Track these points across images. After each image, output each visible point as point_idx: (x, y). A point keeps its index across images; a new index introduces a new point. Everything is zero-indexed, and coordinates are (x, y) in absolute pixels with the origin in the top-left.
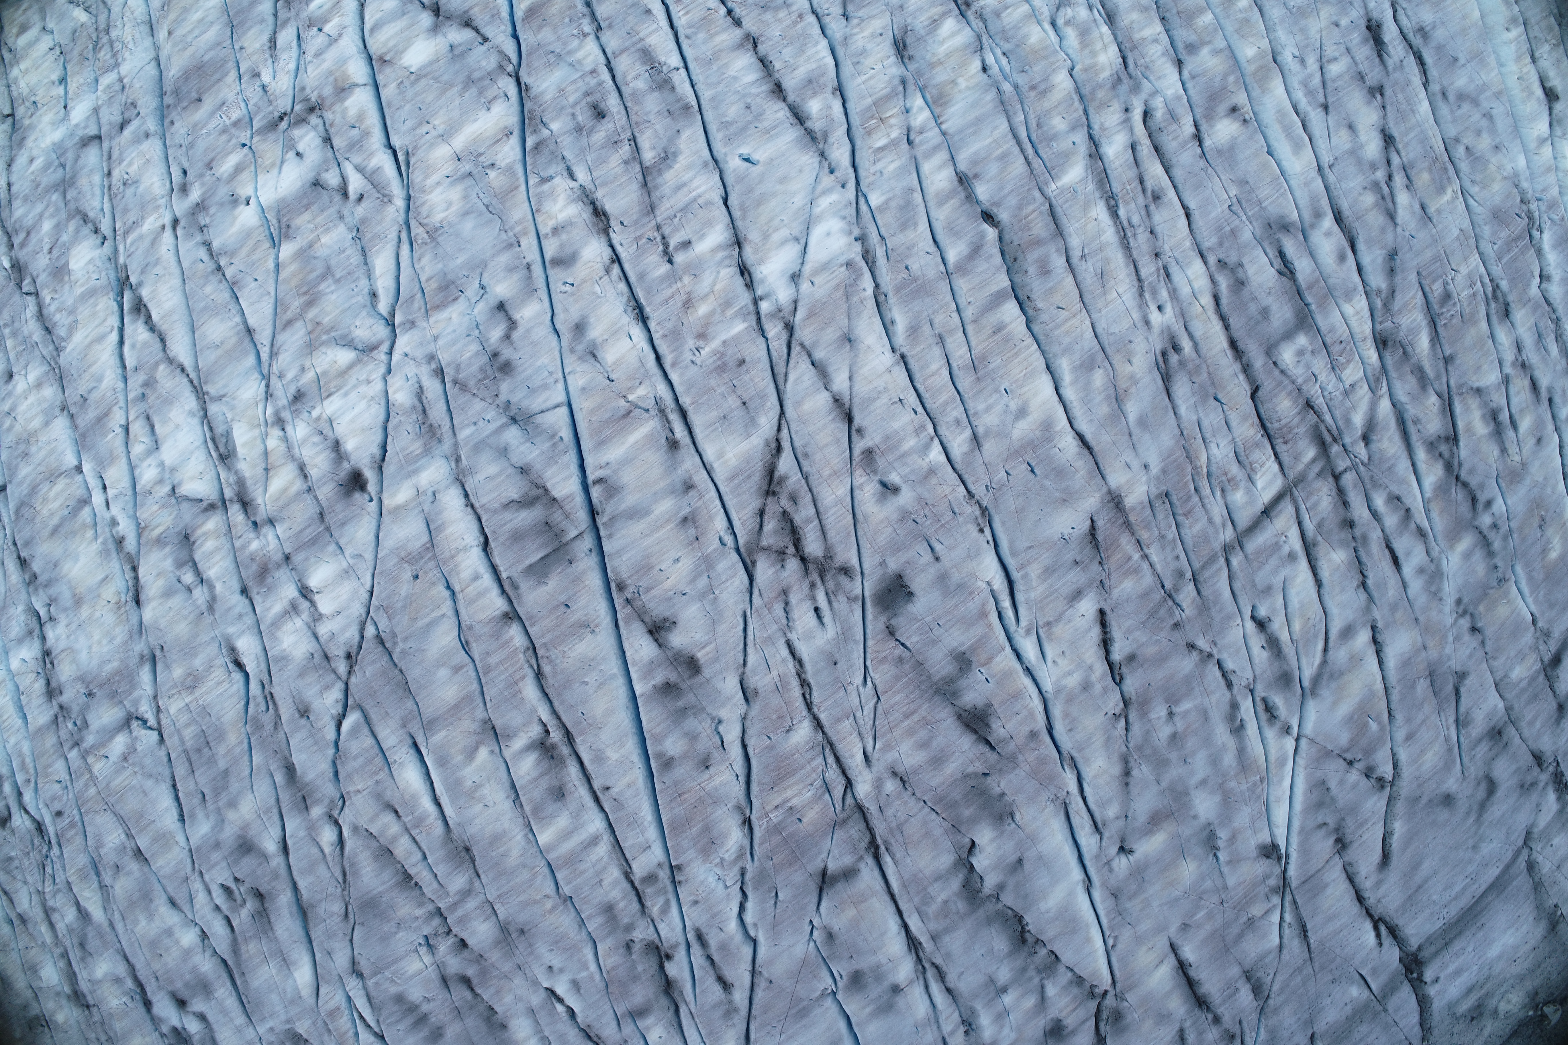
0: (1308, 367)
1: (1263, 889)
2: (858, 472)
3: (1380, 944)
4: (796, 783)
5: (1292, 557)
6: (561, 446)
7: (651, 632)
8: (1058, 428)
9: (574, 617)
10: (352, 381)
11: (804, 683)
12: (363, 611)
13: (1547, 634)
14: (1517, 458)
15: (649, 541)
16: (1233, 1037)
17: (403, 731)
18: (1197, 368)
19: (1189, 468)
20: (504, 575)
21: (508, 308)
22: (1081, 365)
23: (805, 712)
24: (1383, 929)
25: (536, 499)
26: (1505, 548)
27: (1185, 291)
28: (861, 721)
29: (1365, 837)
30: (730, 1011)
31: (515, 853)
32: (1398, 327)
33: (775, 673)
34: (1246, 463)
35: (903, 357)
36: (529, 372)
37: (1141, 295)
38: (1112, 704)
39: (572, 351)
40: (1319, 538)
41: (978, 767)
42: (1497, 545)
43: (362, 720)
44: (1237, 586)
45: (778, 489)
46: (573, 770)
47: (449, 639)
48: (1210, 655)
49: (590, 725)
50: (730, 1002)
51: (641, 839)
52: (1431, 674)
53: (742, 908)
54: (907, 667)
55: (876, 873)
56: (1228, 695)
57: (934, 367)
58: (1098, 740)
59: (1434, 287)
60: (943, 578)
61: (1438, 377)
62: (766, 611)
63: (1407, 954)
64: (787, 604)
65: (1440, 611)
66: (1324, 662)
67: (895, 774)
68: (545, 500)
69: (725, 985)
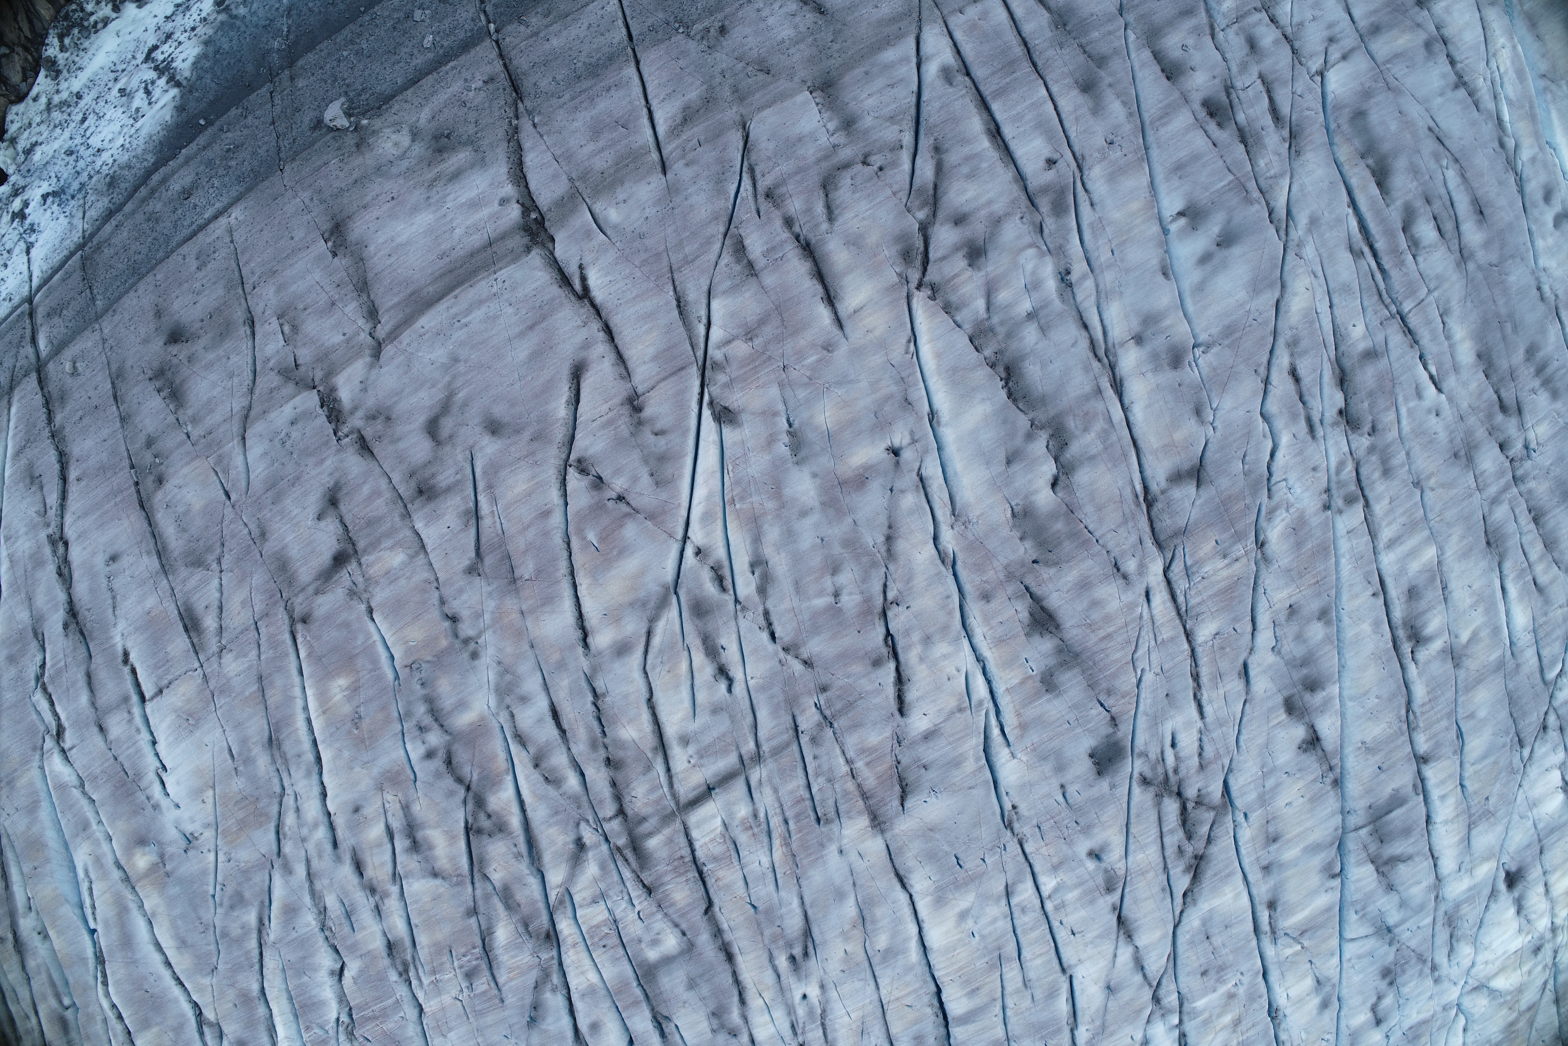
0: (648, 928)
1: (734, 371)
2: (1122, 872)
3: (581, 267)
4: (1218, 582)
5: (685, 741)
6: (1358, 907)
7: (1318, 739)
8: (929, 899)
9: (1376, 759)
10: (1498, 964)
11: (1196, 677)
12: (1528, 769)
13: (352, 593)
14: (389, 797)
15: (1308, 824)
16: (768, 195)
17: (1519, 661)
18: (774, 939)
19: (794, 846)
20: (1421, 797)
21: (1374, 1021)
22: (897, 954)
23: (1199, 650)
24: (578, 286)
25: (1386, 863)
26: (409, 703)
27: (779, 1014)
28: (1152, 636)
29: (605, 407)
30: (1293, 344)
31: (1455, 539)
32: (535, 953)
33: (1221, 692)
34: (729, 842)
35: (1063, 970)
36: (1370, 970)
37: (824, 1011)
38: (902, 618)
39: (1334, 986)
40: (650, 755)
41: (1046, 573)
42: (421, 709)
43: (1546, 671)
44: (749, 719)
45: (1193, 861)
46: (1398, 614)
47: (1473, 744)
48: (786, 649)
49: (1380, 658)
50: (1292, 355)
51: (1355, 542)
52: (514, 581)
53: (1272, 455)
54: (1104, 685)
55: (1148, 472)
56: (770, 605)
57: (1038, 961)
58: (919, 581)
59: (485, 987)
60: (1060, 768)
61: (487, 897)
62: (1221, 751)
63: (543, 245)
64: (1200, 755)
65: (500, 650)
66: (653, 620)
67: (1125, 577)
68: (1380, 861)
69: (1294, 373)
